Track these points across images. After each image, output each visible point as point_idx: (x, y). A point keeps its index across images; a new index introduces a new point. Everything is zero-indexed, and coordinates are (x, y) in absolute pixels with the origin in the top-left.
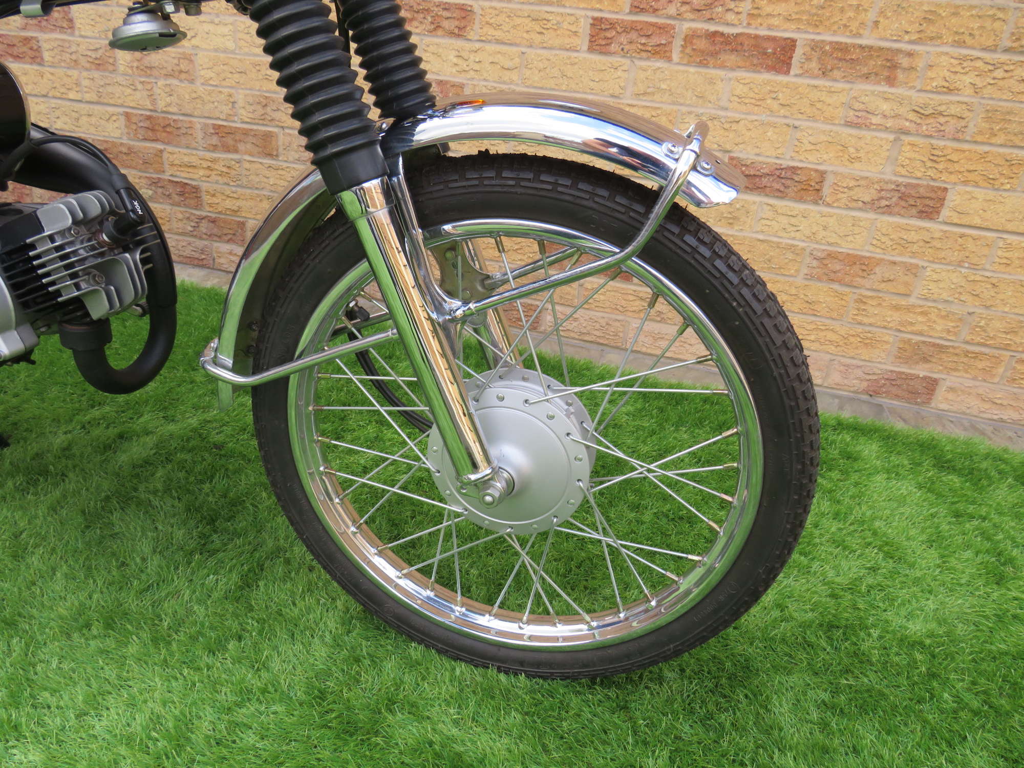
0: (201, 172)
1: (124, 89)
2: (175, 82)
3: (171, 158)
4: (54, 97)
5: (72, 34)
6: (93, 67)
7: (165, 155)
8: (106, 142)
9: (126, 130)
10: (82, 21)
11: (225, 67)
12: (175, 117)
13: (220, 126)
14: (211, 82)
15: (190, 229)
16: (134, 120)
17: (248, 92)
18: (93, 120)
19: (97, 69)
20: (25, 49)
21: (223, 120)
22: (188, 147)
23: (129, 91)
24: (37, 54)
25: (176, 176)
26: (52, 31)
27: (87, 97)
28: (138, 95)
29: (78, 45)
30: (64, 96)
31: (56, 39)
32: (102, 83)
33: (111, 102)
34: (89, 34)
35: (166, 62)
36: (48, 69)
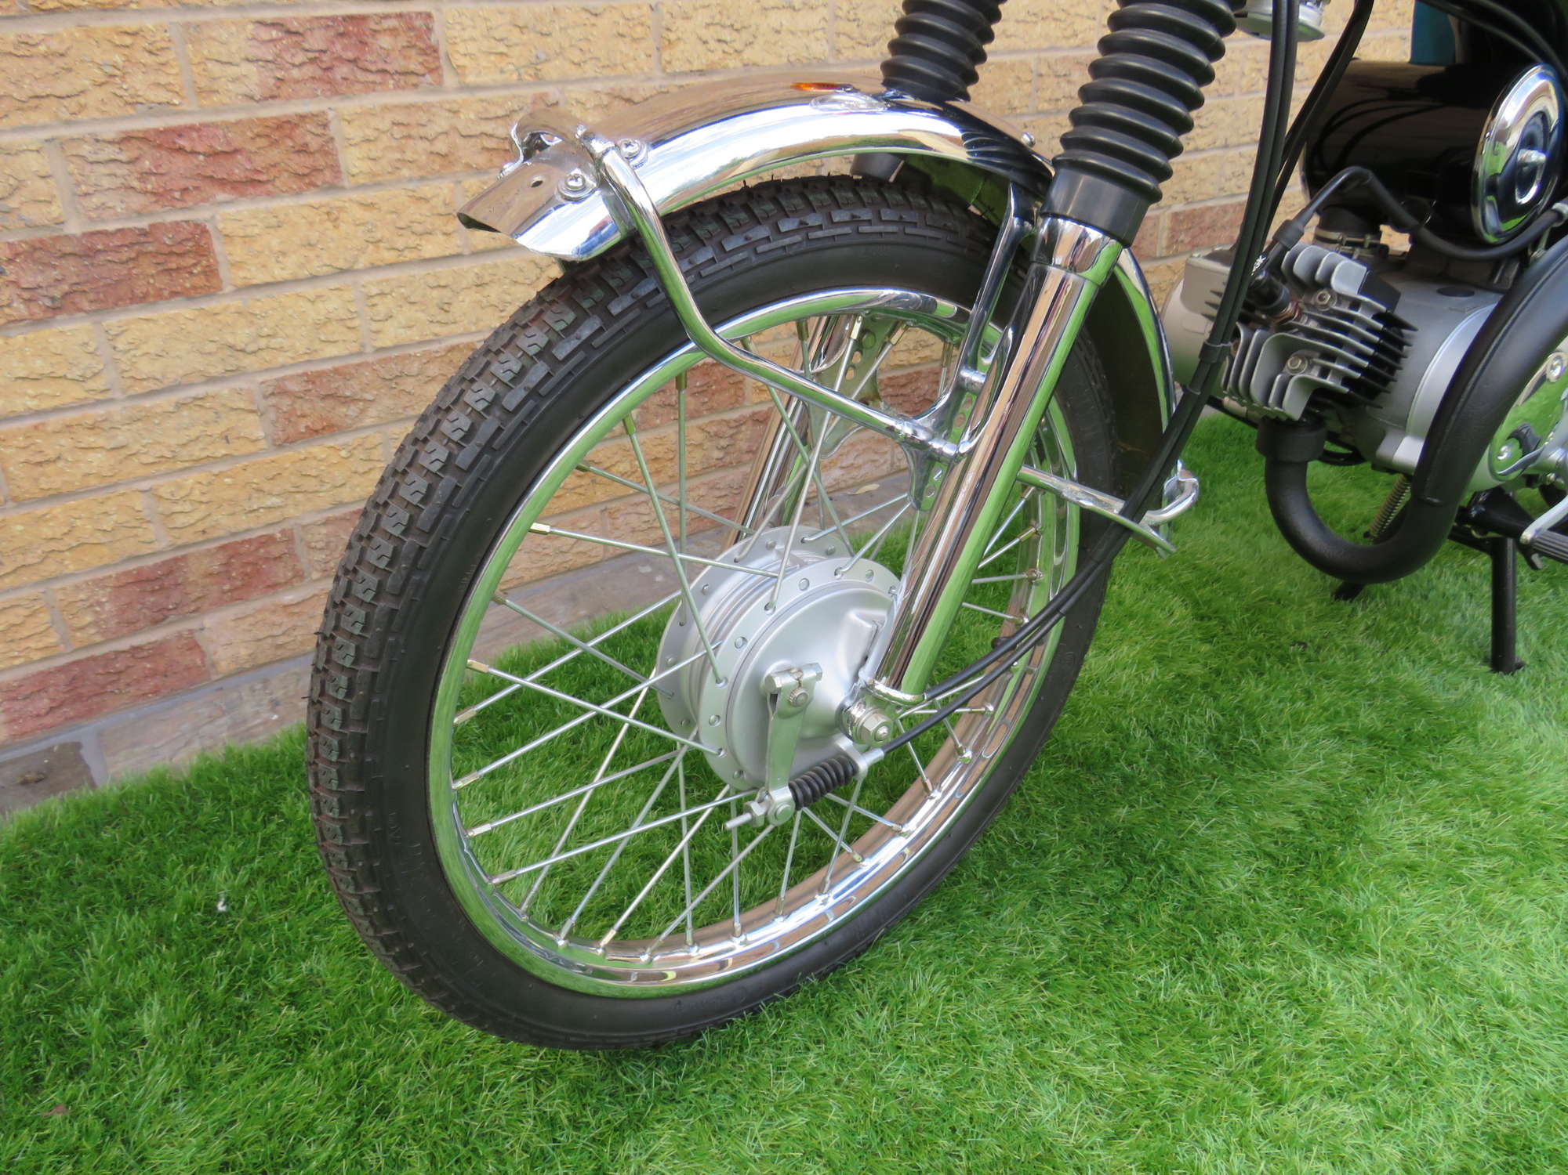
4: (374, 267)
5: (438, 86)
10: (472, 48)
20: (275, 155)
24: (321, 162)
26: (370, 87)
29: (456, 112)
30: (409, 255)
31: (386, 108)
34: (486, 79)
36: (354, 196)
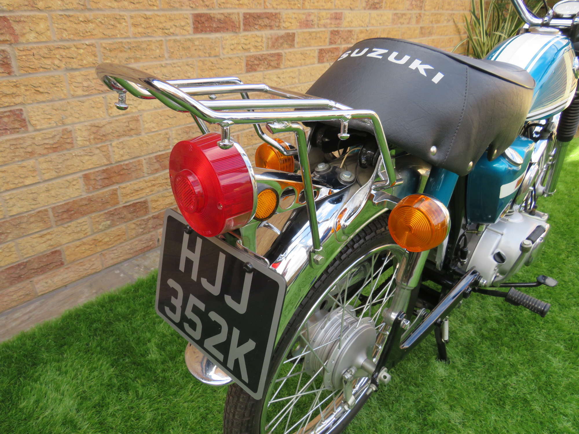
0: (148, 191)
1: (82, 158)
2: (127, 138)
3: (124, 191)
6: (50, 151)
7: (119, 192)
8: (67, 204)
9: (86, 187)
11: (163, 118)
12: (126, 162)
13: (160, 156)
14: (154, 130)
15: (141, 230)
16: (92, 177)
17: (177, 128)
18: (53, 193)
19: (55, 151)
21: (162, 151)
22: (137, 178)
23: (87, 158)
25: (129, 202)
27: (47, 176)
28: (95, 158)
32: (60, 161)
33: (70, 172)
35: (118, 127)
